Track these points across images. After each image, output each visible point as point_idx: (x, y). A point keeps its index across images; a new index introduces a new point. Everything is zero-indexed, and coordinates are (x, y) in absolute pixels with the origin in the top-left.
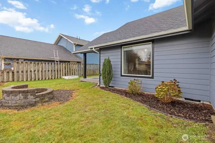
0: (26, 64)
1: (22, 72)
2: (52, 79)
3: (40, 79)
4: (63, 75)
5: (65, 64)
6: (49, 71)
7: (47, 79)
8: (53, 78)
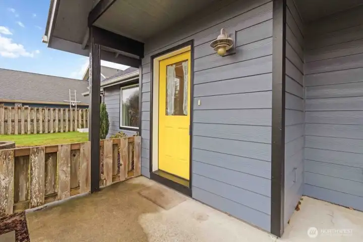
0: (20, 110)
1: (13, 121)
2: (59, 132)
3: (41, 132)
4: (78, 127)
5: (82, 111)
6: (54, 120)
7: (52, 131)
8: (62, 131)
